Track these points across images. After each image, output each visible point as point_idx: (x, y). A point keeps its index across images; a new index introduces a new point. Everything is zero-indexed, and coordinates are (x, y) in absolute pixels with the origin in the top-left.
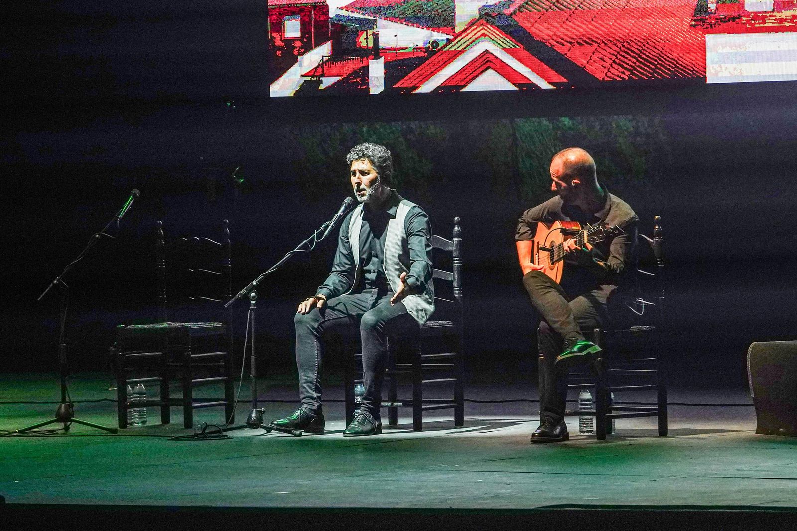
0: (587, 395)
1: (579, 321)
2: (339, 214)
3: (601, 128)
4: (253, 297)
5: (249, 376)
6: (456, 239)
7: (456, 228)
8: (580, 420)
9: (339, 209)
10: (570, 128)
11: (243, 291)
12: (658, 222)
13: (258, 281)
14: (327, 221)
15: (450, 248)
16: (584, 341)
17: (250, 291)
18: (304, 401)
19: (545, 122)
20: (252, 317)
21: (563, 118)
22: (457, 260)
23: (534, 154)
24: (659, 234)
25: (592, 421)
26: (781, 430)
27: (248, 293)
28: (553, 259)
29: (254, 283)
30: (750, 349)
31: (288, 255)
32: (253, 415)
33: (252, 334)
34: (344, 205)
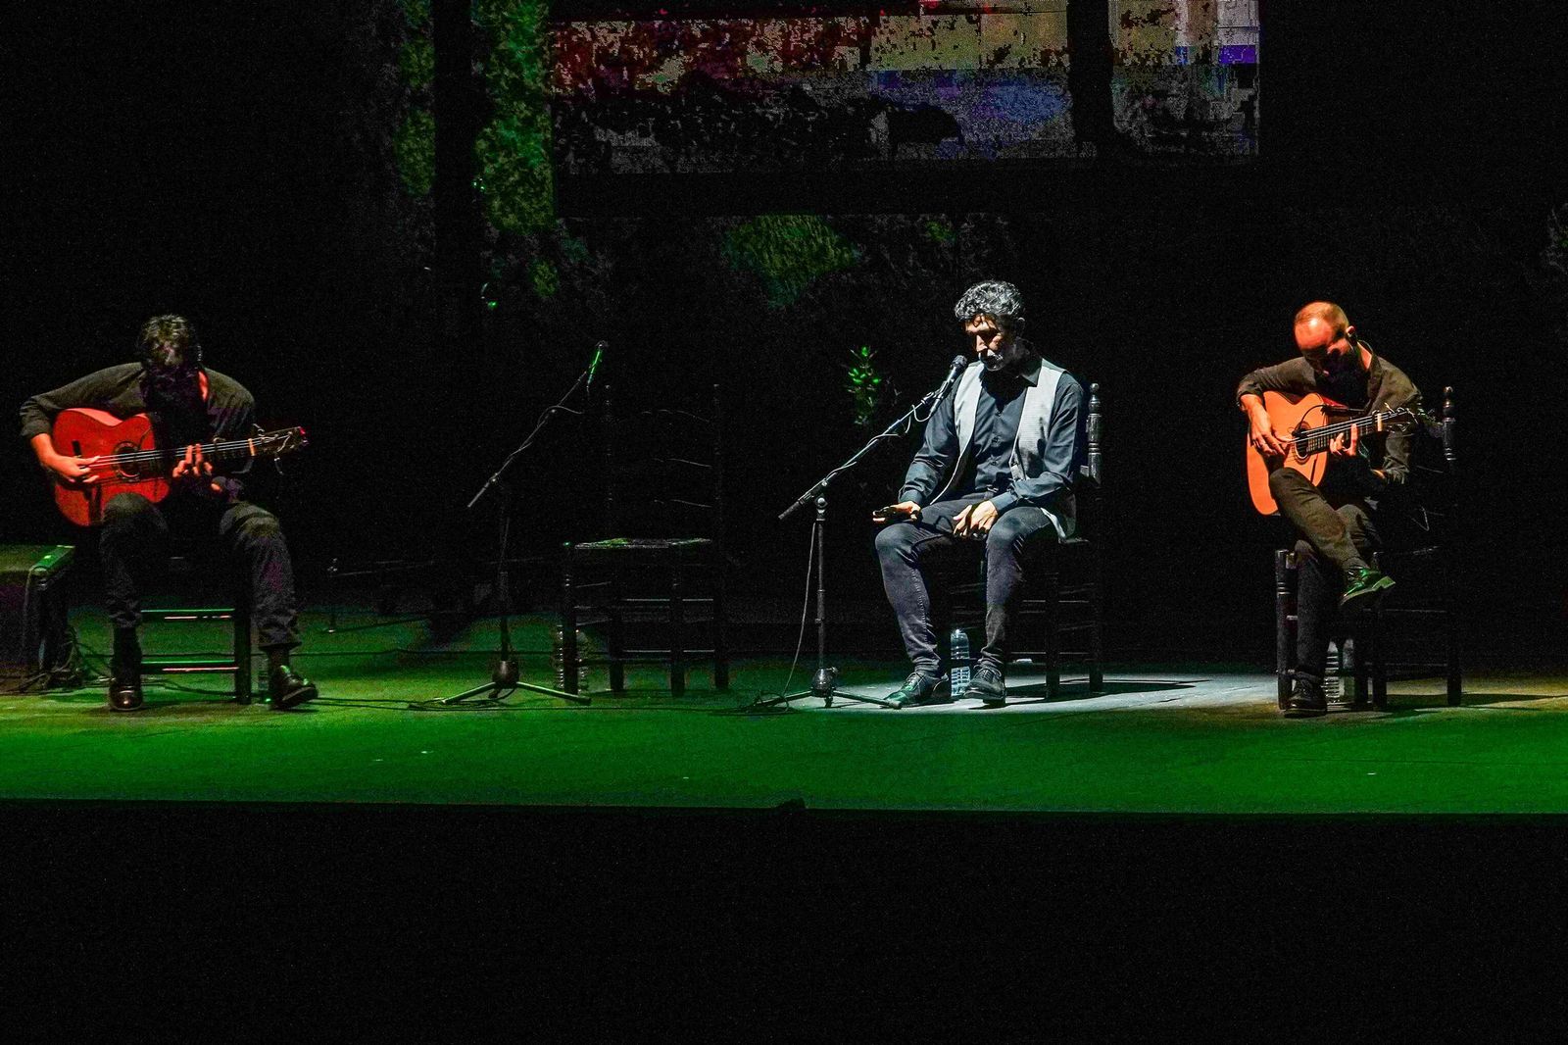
1: (1354, 541)
2: (948, 381)
4: (822, 504)
5: (815, 621)
9: (948, 374)
11: (807, 495)
13: (829, 481)
14: (932, 391)
16: (1371, 571)
17: (817, 495)
18: (915, 661)
20: (821, 533)
27: (815, 498)
28: (1304, 451)
29: (823, 483)
31: (873, 441)
32: (821, 677)
33: (821, 559)
34: (955, 368)
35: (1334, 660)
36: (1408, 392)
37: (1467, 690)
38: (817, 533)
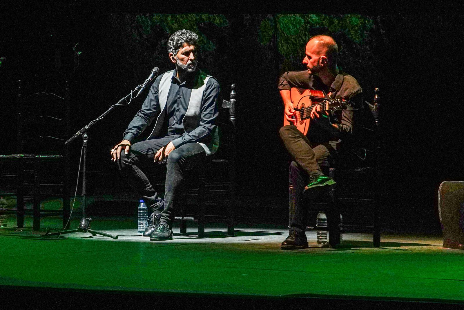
0: (323, 216)
1: (319, 162)
2: (148, 79)
3: (339, 23)
4: (86, 137)
5: (81, 195)
6: (232, 100)
7: (233, 92)
8: (318, 233)
9: (149, 75)
10: (317, 23)
11: (78, 133)
12: (378, 92)
13: (89, 126)
14: (140, 84)
15: (228, 107)
16: (323, 176)
17: (83, 133)
19: (298, 17)
20: (85, 152)
21: (312, 15)
22: (232, 115)
23: (290, 40)
24: (378, 101)
25: (326, 235)
26: (460, 245)
27: (82, 135)
28: (302, 117)
29: (86, 127)
30: (441, 186)
31: (111, 108)
32: (83, 223)
33: (84, 165)
34: (153, 73)
35: (325, 223)
36: (354, 88)
37: (383, 240)
38: (83, 151)
